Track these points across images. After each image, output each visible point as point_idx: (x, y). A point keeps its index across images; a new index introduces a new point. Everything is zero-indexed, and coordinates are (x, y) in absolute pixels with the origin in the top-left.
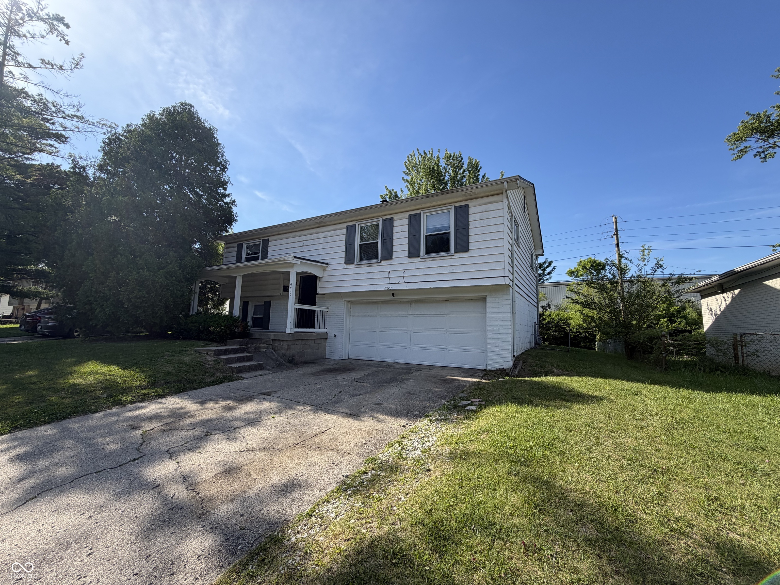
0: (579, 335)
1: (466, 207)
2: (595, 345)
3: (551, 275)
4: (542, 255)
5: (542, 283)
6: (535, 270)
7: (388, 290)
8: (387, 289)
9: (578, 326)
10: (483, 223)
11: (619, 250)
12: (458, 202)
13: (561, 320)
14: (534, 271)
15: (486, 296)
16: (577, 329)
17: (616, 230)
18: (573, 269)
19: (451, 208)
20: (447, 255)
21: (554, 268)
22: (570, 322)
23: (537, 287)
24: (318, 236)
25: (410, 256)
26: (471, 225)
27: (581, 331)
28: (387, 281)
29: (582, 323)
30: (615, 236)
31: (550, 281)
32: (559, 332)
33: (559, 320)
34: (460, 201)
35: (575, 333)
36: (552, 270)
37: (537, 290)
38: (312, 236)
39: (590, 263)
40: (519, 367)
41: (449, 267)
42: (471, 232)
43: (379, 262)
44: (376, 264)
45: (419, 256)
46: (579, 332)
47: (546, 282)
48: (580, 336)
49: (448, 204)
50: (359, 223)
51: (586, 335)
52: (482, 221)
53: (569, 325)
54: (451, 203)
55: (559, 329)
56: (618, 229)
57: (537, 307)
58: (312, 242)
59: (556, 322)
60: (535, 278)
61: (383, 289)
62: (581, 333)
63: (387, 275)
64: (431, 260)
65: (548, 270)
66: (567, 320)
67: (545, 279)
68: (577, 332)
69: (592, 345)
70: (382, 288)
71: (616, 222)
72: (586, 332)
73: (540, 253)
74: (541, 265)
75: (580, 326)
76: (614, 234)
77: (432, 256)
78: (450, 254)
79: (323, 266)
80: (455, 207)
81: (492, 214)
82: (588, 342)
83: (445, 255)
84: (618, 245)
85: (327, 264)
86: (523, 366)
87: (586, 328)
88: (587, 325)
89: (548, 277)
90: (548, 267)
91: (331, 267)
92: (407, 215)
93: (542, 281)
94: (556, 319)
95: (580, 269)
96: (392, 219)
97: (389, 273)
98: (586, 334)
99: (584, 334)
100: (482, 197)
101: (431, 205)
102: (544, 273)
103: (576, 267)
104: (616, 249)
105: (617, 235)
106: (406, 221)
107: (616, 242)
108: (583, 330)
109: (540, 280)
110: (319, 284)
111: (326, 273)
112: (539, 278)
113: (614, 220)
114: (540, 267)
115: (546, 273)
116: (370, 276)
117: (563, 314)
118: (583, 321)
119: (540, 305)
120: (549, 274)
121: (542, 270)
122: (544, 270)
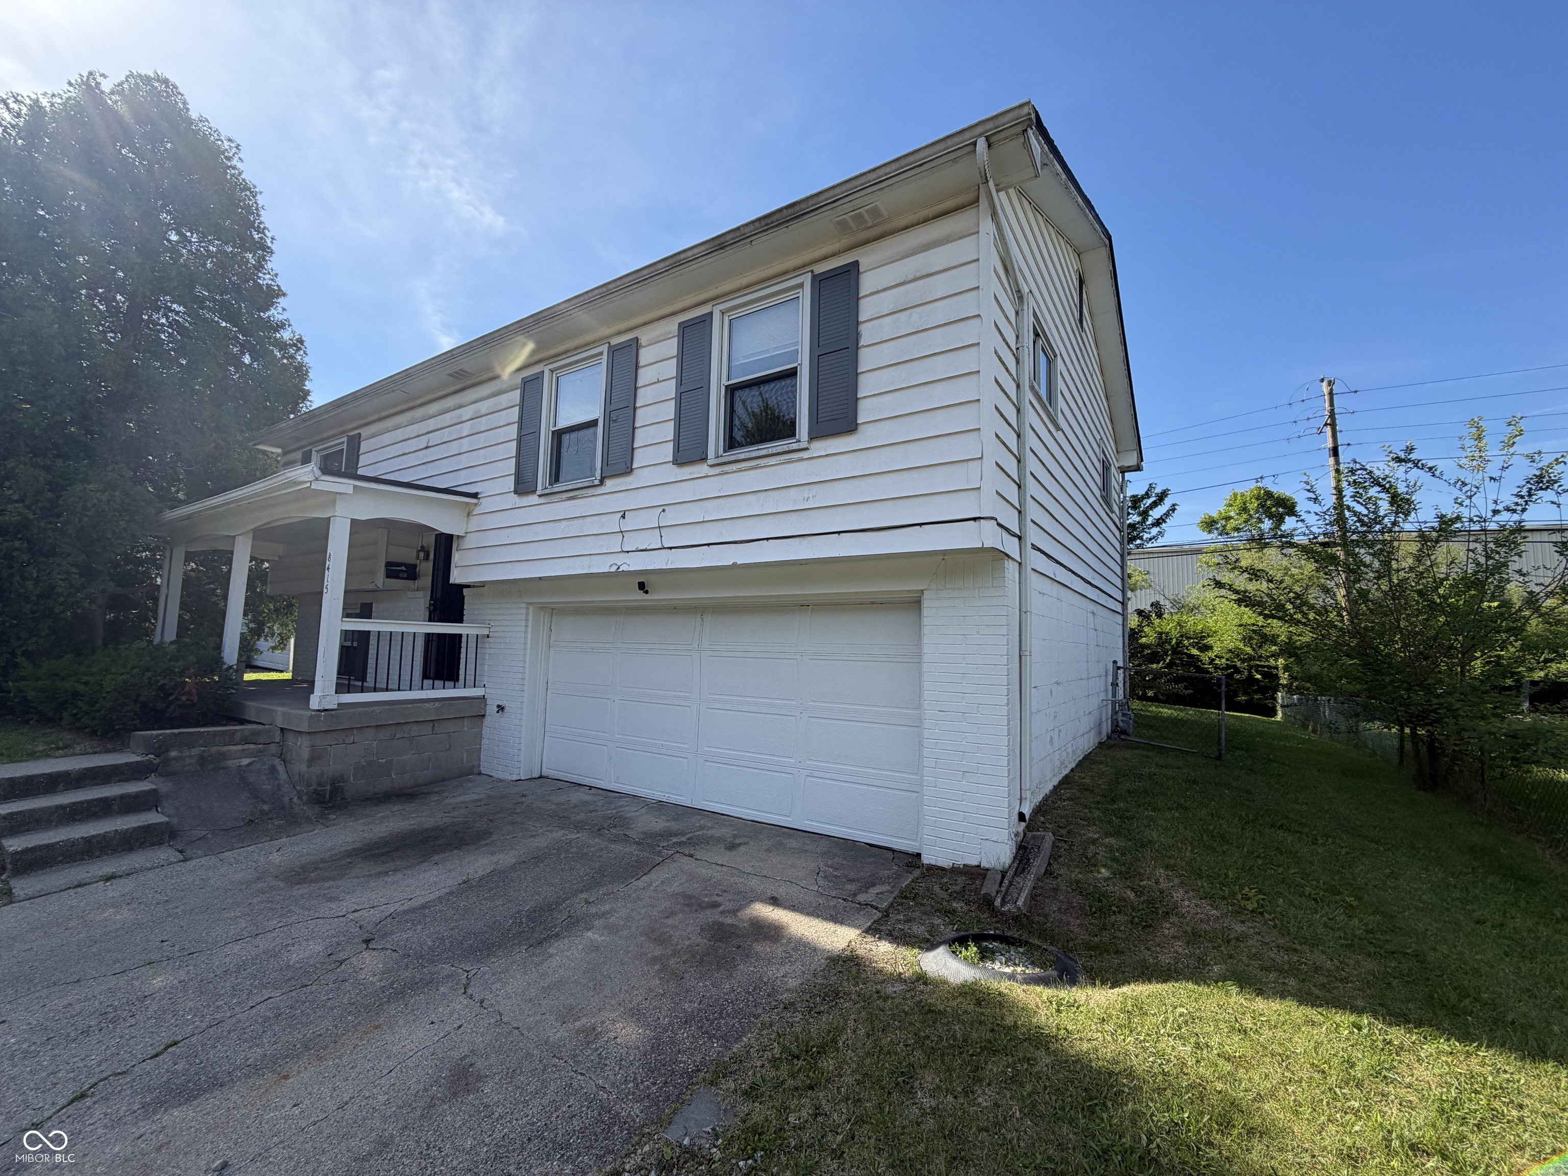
0: (1233, 673)
1: (851, 272)
2: (1275, 699)
3: (1164, 525)
4: (1138, 468)
5: (1138, 547)
6: (1116, 509)
7: (619, 574)
8: (614, 569)
9: (1230, 651)
10: (906, 322)
11: (1337, 463)
12: (825, 258)
13: (1188, 638)
14: (1113, 512)
15: (922, 591)
16: (1227, 660)
17: (1332, 414)
18: (1215, 515)
19: (801, 285)
20: (786, 448)
21: (1173, 509)
22: (1210, 641)
23: (1122, 556)
24: (460, 416)
25: (679, 461)
26: (868, 333)
27: (1238, 664)
28: (614, 544)
29: (1242, 646)
30: (1328, 429)
31: (1161, 541)
32: (1183, 665)
33: (1181, 636)
34: (834, 255)
35: (1223, 669)
36: (1167, 514)
37: (1123, 567)
38: (448, 416)
39: (1257, 499)
40: (1038, 865)
41: (792, 490)
42: (867, 359)
43: (597, 482)
44: (590, 491)
45: (704, 459)
46: (1235, 667)
47: (1150, 545)
48: (1238, 677)
49: (795, 269)
50: (551, 366)
51: (1250, 676)
52: (903, 316)
53: (1207, 648)
54: (804, 266)
55: (1181, 659)
56: (1336, 411)
57: (1124, 615)
58: (446, 435)
59: (1174, 641)
60: (1117, 533)
61: (604, 569)
62: (1237, 670)
63: (614, 524)
64: (740, 470)
65: (1156, 513)
66: (1203, 638)
67: (1146, 536)
68: (1228, 667)
69: (1266, 699)
70: (602, 566)
71: (1331, 394)
72: (1251, 667)
73: (1132, 460)
74: (1136, 501)
75: (1236, 653)
76: (1326, 424)
77: (742, 456)
78: (795, 446)
79: (467, 504)
80: (814, 277)
81: (940, 286)
82: (1256, 692)
83: (779, 449)
84: (1335, 452)
85: (475, 496)
86: (1054, 857)
87: (1251, 658)
88: (1254, 649)
89: (1155, 531)
90: (1155, 505)
91: (486, 505)
92: (672, 326)
93: (1138, 542)
94: (1175, 634)
95: (1232, 514)
96: (635, 344)
97: (623, 517)
98: (1250, 672)
99: (1246, 673)
100: (906, 228)
101: (744, 281)
102: (1144, 520)
103: (1222, 509)
104: (1331, 461)
105: (1333, 425)
106: (671, 347)
107: (1330, 444)
108: (1243, 661)
109: (1131, 540)
110: (456, 557)
111: (475, 523)
112: (1131, 534)
113: (1325, 388)
114: (1134, 507)
115: (1148, 523)
116: (573, 529)
117: (1193, 623)
118: (1244, 638)
119: (1132, 607)
120: (1158, 523)
121: (1140, 514)
122: (1145, 514)
